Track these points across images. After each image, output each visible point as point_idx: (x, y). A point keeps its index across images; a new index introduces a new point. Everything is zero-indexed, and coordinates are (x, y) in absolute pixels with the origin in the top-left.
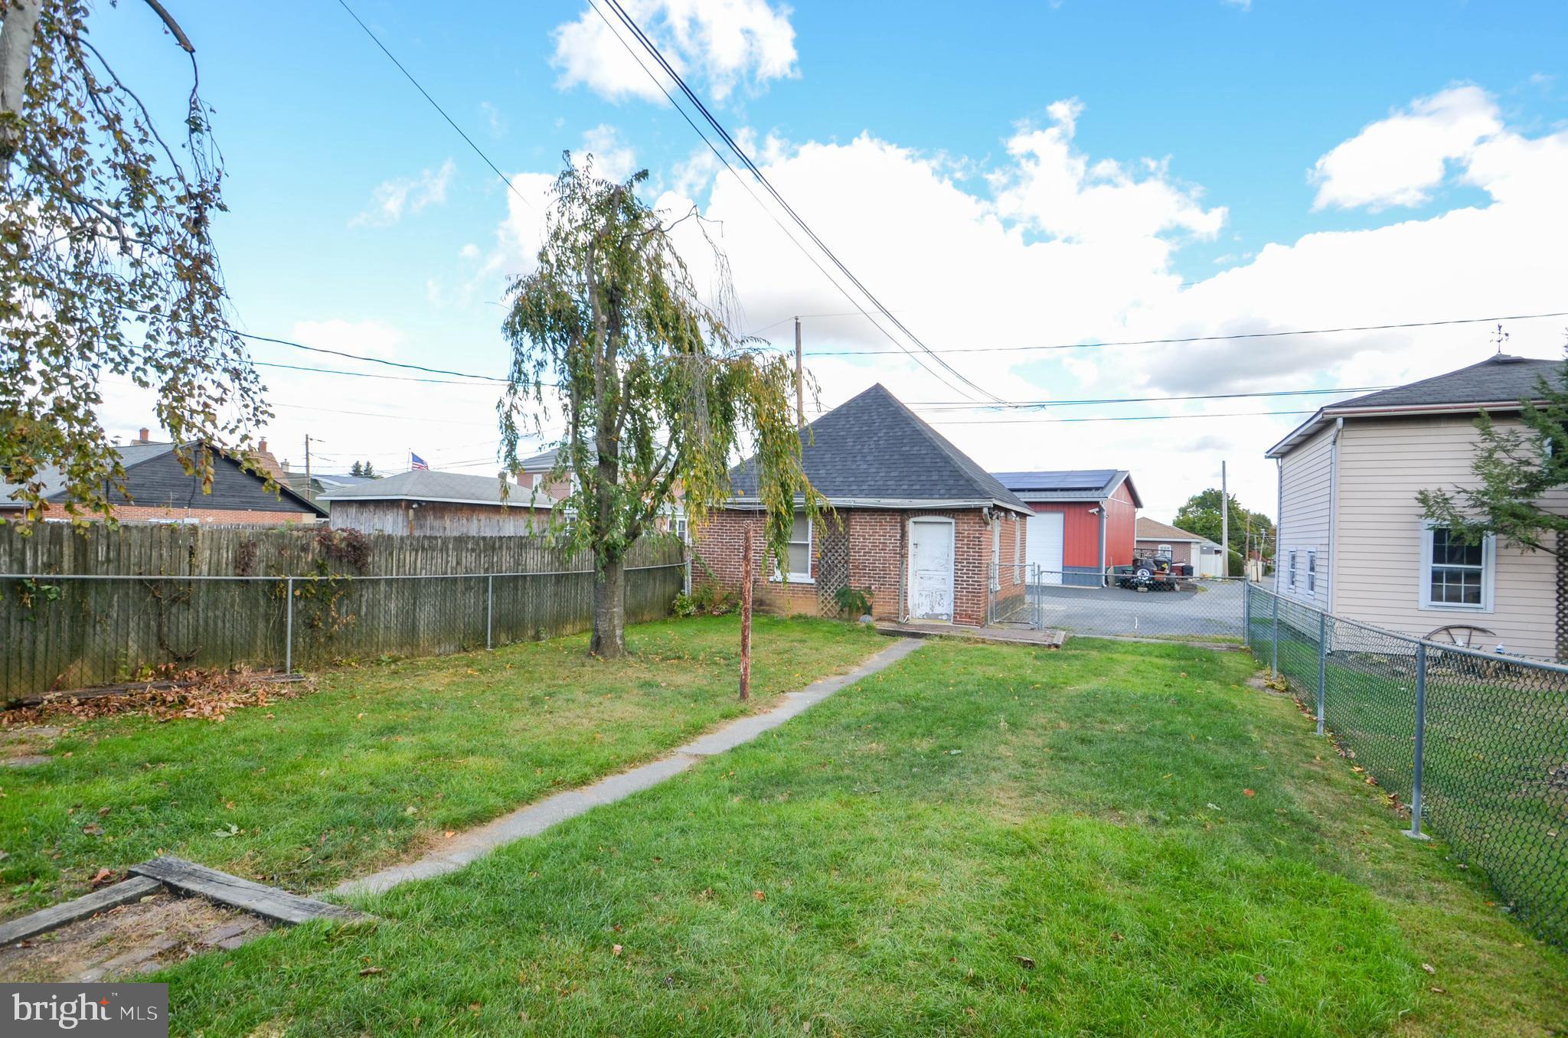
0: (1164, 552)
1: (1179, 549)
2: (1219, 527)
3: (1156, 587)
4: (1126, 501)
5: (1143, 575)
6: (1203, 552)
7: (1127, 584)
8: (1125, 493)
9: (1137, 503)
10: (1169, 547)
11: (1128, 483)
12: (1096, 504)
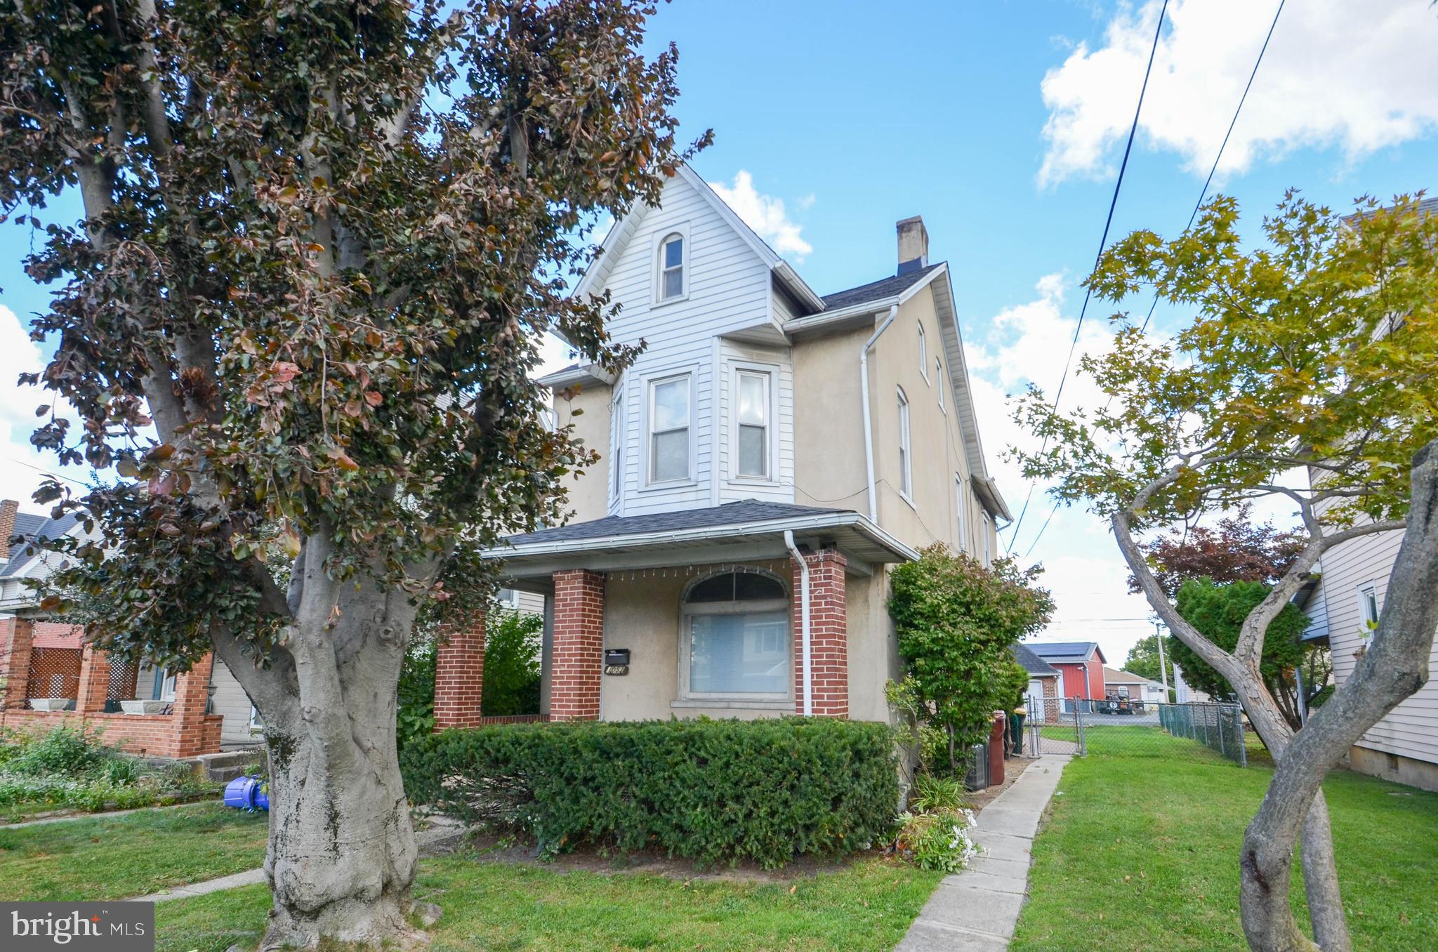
0: (1123, 691)
1: (1133, 689)
2: (1159, 669)
3: (1121, 712)
4: (1097, 660)
5: (1114, 706)
6: (1149, 691)
7: (1105, 711)
8: (1096, 656)
9: (1103, 661)
10: (1125, 688)
11: (1098, 651)
12: (1082, 664)
